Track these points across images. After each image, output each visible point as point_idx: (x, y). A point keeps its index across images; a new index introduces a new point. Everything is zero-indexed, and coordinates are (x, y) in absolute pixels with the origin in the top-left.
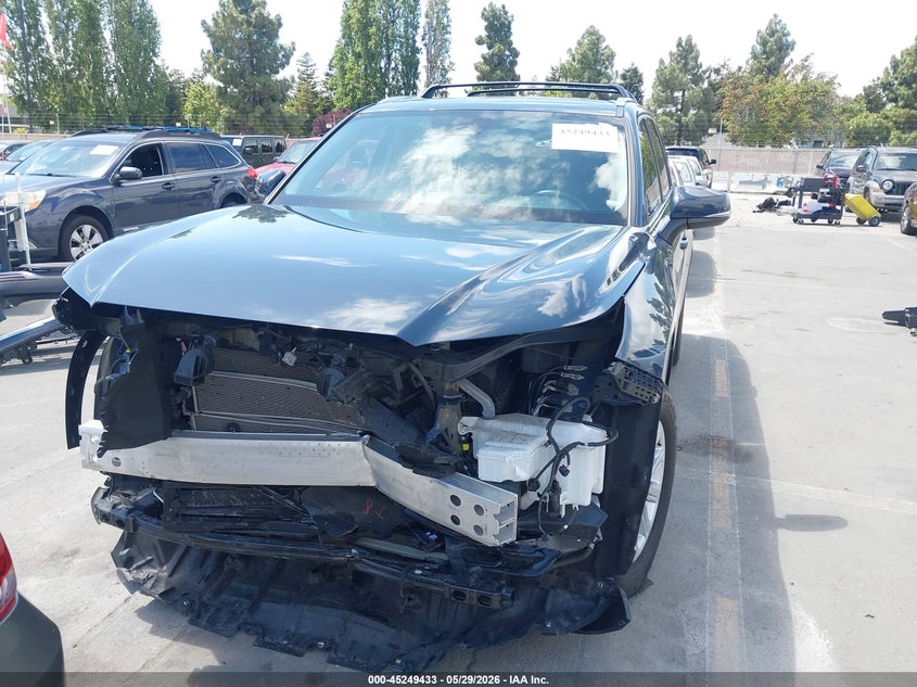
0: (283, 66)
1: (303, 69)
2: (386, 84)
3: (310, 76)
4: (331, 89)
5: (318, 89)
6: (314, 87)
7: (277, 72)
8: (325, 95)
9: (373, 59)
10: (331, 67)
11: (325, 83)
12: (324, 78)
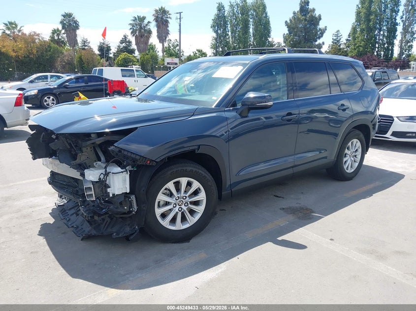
0: (319, 38)
1: (335, 38)
2: (376, 42)
3: (338, 41)
4: (349, 47)
5: (342, 47)
6: (340, 46)
7: (316, 41)
8: (345, 49)
9: (371, 31)
10: (349, 36)
11: (345, 44)
12: (345, 42)
